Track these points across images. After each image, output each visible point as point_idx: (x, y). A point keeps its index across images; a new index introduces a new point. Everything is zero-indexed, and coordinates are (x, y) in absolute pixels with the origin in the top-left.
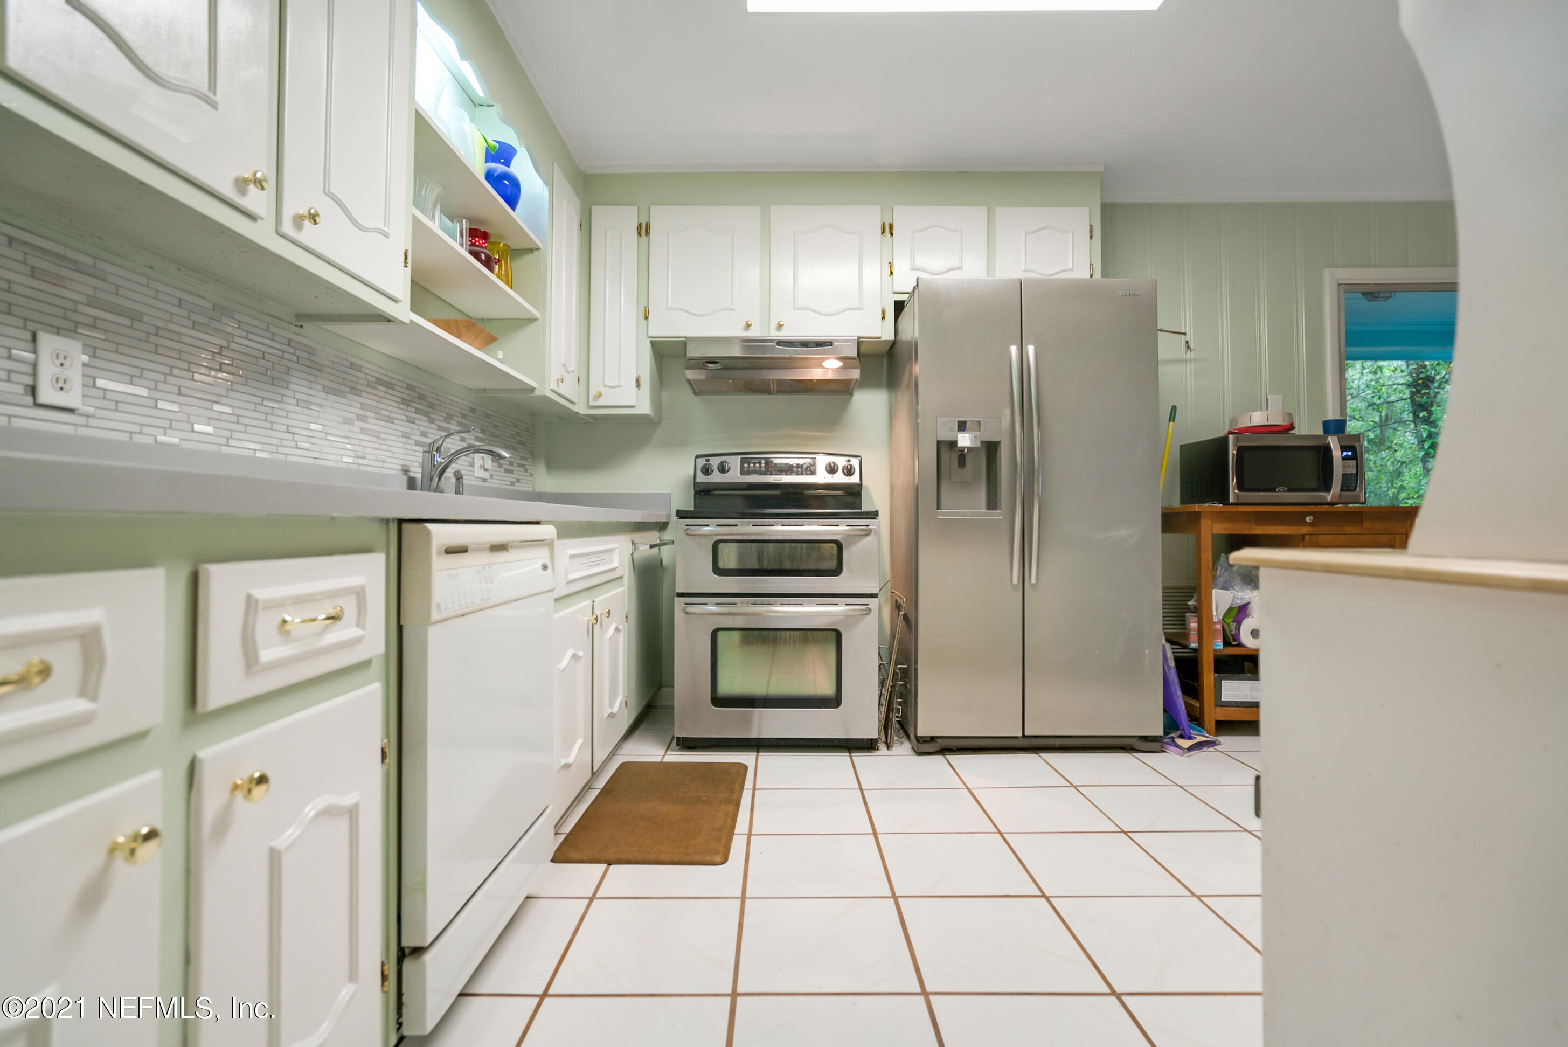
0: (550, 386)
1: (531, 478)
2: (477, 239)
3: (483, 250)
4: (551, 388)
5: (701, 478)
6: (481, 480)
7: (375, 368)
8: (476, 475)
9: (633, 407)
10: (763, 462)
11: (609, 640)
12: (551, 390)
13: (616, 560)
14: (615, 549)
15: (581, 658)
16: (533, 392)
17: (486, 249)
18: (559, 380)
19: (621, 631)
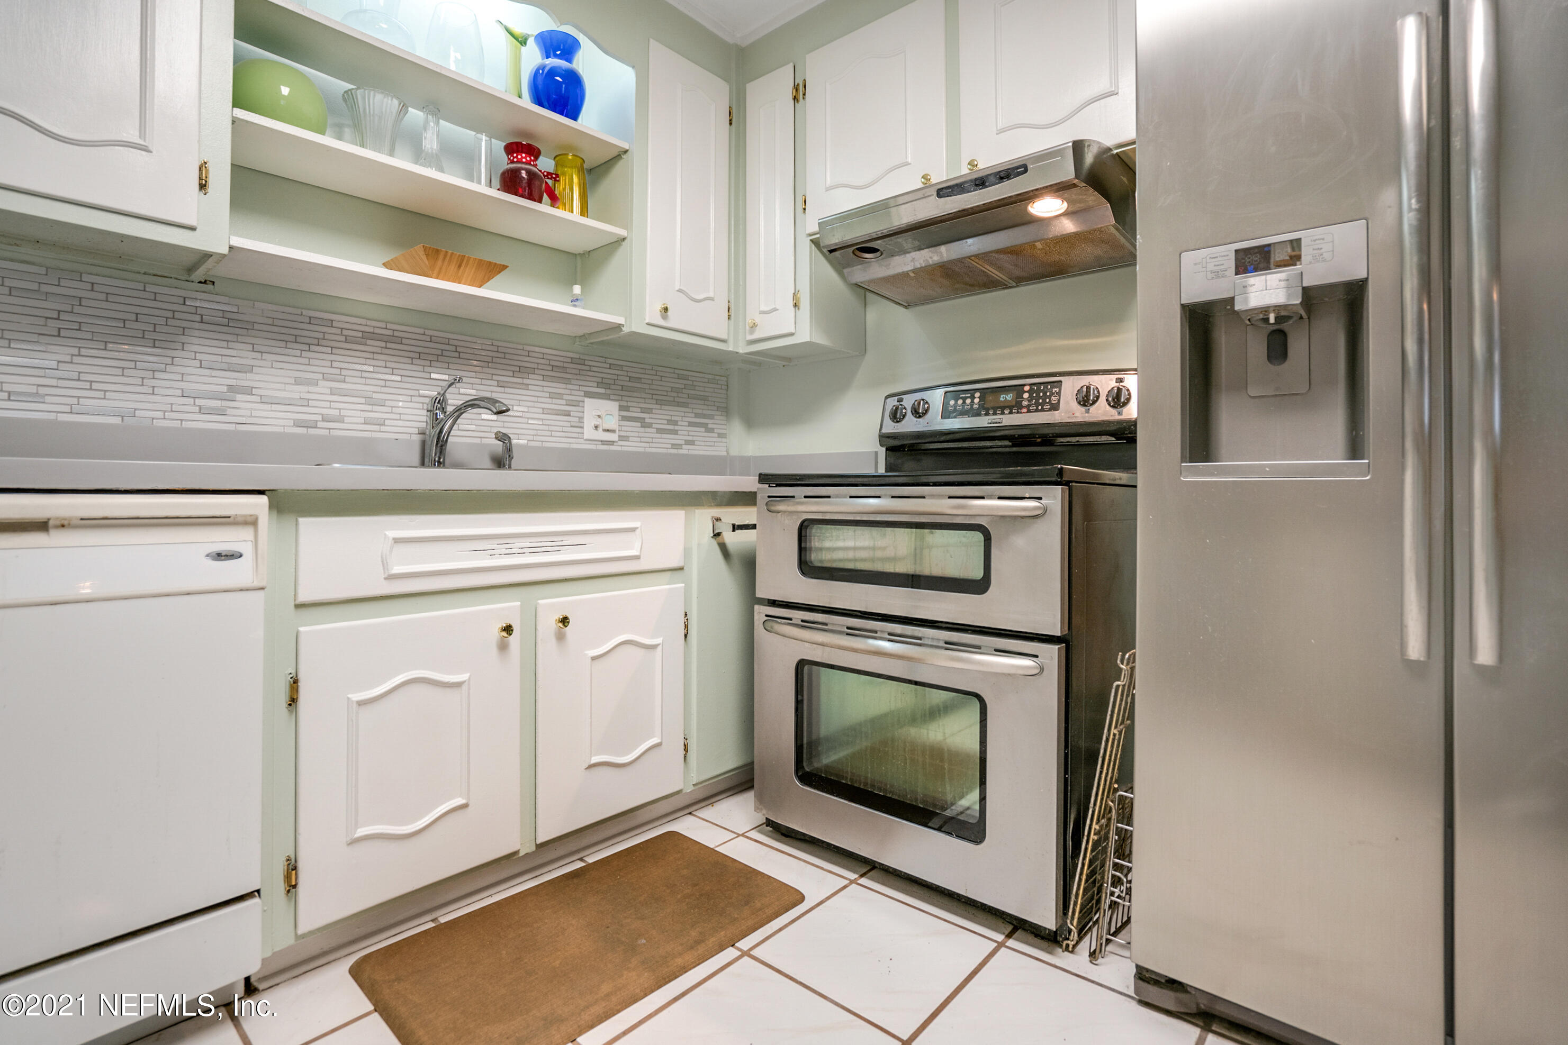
0: (645, 319)
1: (724, 440)
2: (524, 155)
3: (523, 166)
4: (647, 321)
5: (891, 427)
6: (600, 443)
7: (363, 321)
8: (585, 437)
9: (792, 334)
10: (977, 395)
11: (594, 659)
12: (648, 324)
13: (638, 545)
14: (633, 530)
15: (458, 685)
16: (621, 330)
17: (534, 166)
18: (664, 312)
19: (651, 648)
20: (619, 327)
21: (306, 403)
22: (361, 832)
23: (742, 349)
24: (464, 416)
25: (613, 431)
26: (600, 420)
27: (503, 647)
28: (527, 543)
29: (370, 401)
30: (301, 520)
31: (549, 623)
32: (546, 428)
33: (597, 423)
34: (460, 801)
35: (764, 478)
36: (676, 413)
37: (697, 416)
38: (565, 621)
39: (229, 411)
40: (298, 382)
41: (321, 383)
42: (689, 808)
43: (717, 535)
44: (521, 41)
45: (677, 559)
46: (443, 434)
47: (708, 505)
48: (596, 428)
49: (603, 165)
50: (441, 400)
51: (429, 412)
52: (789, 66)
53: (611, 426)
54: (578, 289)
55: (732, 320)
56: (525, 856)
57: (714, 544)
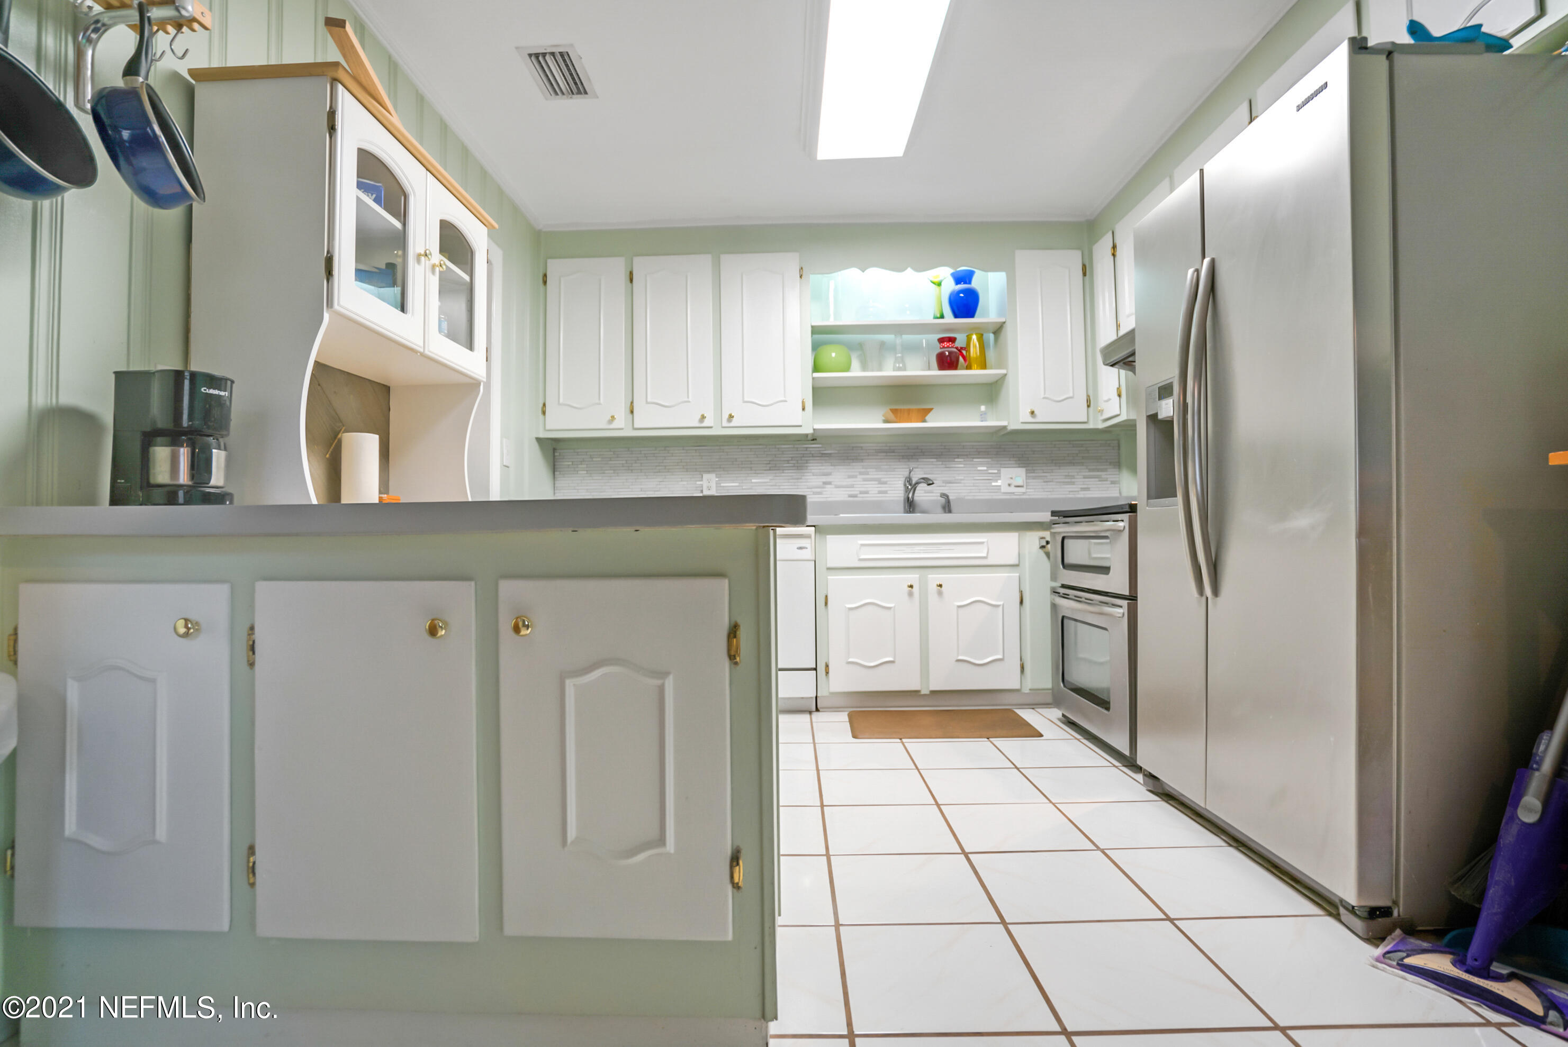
0: (1019, 420)
1: (1116, 485)
2: (948, 343)
3: (948, 349)
4: (1021, 421)
6: (1010, 494)
8: (1001, 491)
9: (1118, 415)
11: (959, 607)
12: (1022, 423)
13: (986, 551)
14: (982, 543)
15: (889, 608)
16: (1007, 429)
17: (952, 347)
18: (1032, 413)
19: (997, 606)
20: (1005, 427)
21: (852, 486)
22: (850, 660)
23: (1101, 426)
24: (917, 488)
25: (1022, 486)
26: (1012, 480)
27: (911, 594)
28: (922, 548)
29: (880, 482)
30: (827, 536)
31: (933, 587)
32: (976, 488)
33: (1009, 482)
34: (891, 659)
35: (1054, 513)
36: (1072, 470)
37: (1090, 470)
38: (940, 586)
39: (824, 493)
40: (850, 477)
41: (858, 476)
42: (1033, 706)
43: (1043, 547)
44: (939, 284)
45: (1014, 561)
46: (910, 496)
47: (1038, 530)
48: (1009, 485)
49: (998, 330)
50: (909, 480)
51: (905, 485)
52: (1110, 233)
53: (1020, 483)
54: (983, 408)
55: (1091, 409)
56: (925, 695)
57: (1041, 552)
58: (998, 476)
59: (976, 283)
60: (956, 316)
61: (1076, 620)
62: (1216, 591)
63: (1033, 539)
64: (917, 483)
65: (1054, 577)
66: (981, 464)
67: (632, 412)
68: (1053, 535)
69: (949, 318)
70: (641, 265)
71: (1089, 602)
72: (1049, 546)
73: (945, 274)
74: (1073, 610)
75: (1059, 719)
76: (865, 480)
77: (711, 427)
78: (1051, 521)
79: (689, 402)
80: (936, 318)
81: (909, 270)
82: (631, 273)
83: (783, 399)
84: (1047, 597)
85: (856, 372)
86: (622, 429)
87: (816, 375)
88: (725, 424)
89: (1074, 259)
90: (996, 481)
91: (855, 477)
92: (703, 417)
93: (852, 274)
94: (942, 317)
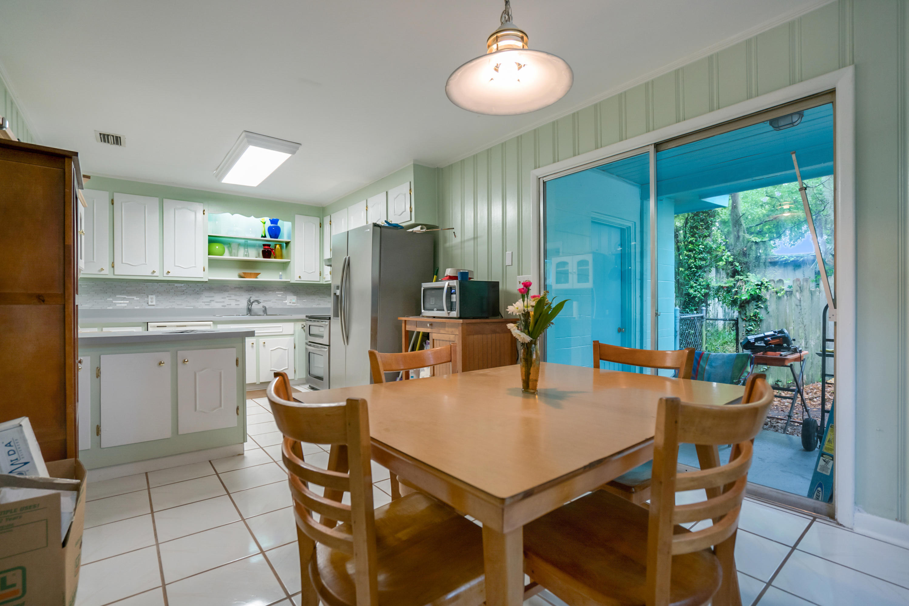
0: (295, 279)
2: (266, 247)
8: (287, 305)
11: (271, 350)
12: (296, 281)
13: (281, 330)
14: (280, 327)
17: (269, 249)
18: (300, 277)
19: (286, 349)
20: (289, 282)
21: (224, 302)
23: (324, 283)
24: (253, 304)
25: (295, 303)
27: (252, 347)
29: (236, 301)
30: (218, 325)
31: (261, 344)
32: (277, 304)
35: (307, 317)
36: (314, 297)
38: (264, 343)
39: (210, 305)
40: (223, 298)
42: (299, 385)
43: (303, 328)
44: (265, 223)
45: (292, 333)
46: (250, 307)
47: (301, 321)
48: (290, 302)
49: (287, 243)
50: (249, 301)
51: (248, 303)
52: (329, 216)
53: (294, 302)
54: (281, 273)
55: (321, 276)
56: (258, 384)
57: (302, 330)
58: (286, 299)
59: (280, 224)
60: (271, 237)
61: (314, 353)
62: (348, 344)
63: (299, 325)
64: (253, 302)
65: (306, 339)
66: (280, 294)
67: (113, 267)
68: (306, 324)
69: (268, 238)
70: (118, 197)
71: (317, 347)
72: (305, 327)
73: (267, 220)
74: (313, 350)
75: (308, 388)
76: (229, 299)
77: (158, 276)
78: (306, 319)
79: (146, 264)
80: (262, 237)
81: (252, 217)
82: (112, 200)
83: (194, 266)
84: (304, 346)
85: (226, 256)
86: (107, 275)
87: (210, 256)
88: (165, 275)
89: (317, 221)
90: (285, 301)
91: (225, 298)
92: (154, 272)
93: (227, 215)
94: (265, 237)
